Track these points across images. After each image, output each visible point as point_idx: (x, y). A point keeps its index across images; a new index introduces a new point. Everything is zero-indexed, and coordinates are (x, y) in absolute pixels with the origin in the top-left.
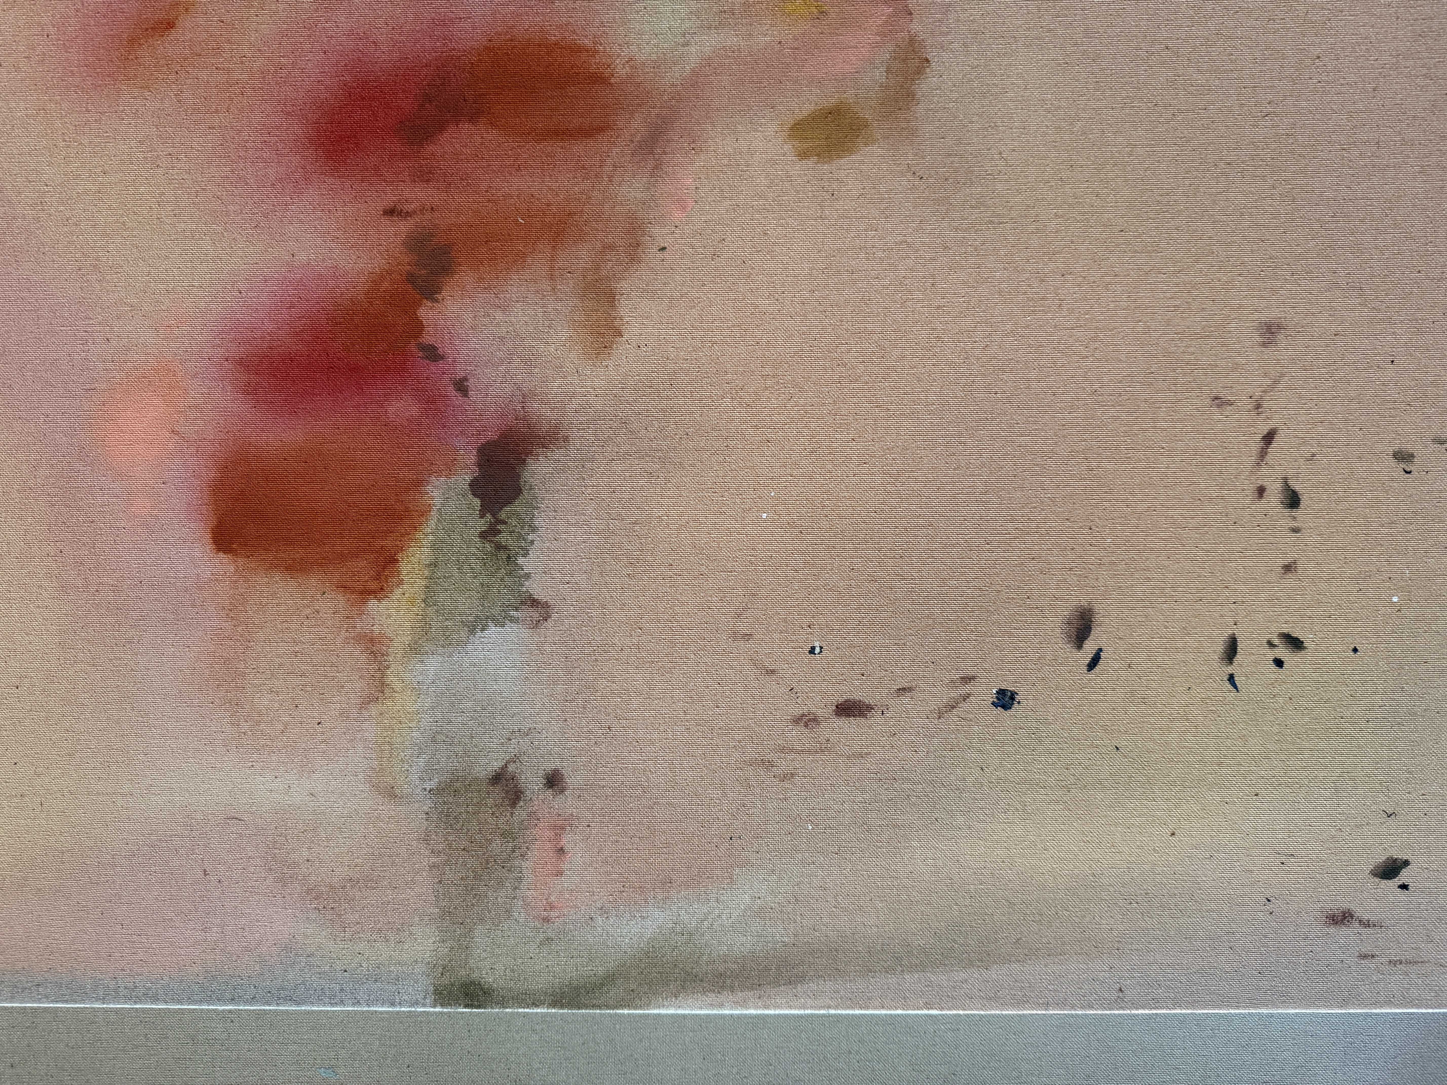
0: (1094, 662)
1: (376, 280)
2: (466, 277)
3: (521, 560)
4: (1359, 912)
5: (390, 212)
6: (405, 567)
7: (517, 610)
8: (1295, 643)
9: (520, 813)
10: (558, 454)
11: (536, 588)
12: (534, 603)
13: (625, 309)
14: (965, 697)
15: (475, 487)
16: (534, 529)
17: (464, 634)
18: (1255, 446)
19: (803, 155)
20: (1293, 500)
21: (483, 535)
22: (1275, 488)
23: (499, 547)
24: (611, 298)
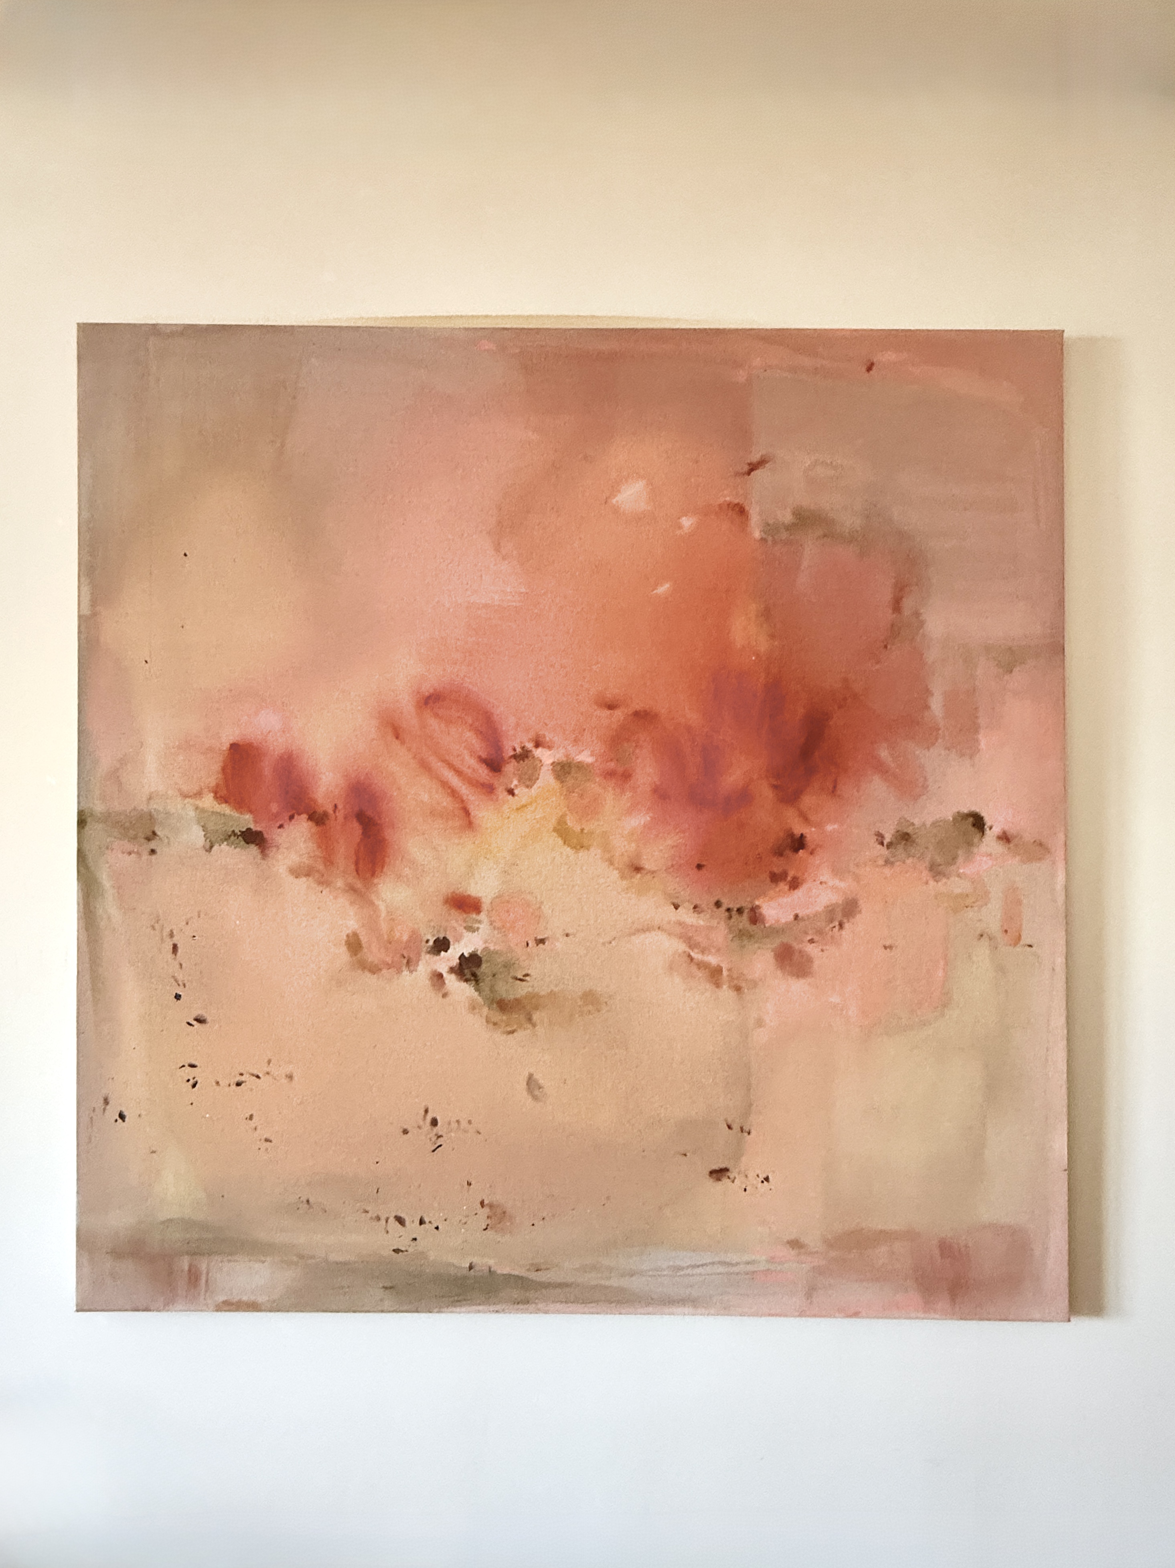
0: (189, 1024)
1: (315, 801)
2: (315, 829)
3: (225, 843)
4: (108, 1107)
5: (336, 806)
6: (224, 805)
7: (210, 841)
8: (194, 1086)
9: (143, 841)
10: (260, 856)
11: (216, 848)
12: (211, 847)
13: (304, 879)
14: (179, 985)
15: (249, 829)
16: (235, 848)
17: (202, 824)
18: (255, 1072)
19: (348, 936)
20: (238, 1084)
21: (233, 831)
22: (242, 1078)
23: (230, 836)
24: (308, 875)
